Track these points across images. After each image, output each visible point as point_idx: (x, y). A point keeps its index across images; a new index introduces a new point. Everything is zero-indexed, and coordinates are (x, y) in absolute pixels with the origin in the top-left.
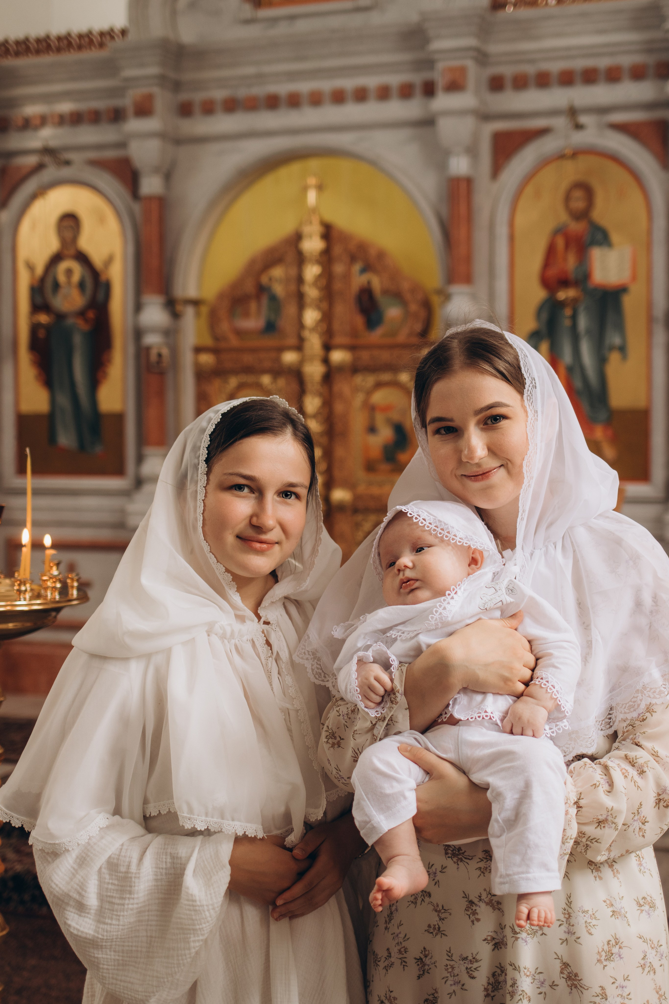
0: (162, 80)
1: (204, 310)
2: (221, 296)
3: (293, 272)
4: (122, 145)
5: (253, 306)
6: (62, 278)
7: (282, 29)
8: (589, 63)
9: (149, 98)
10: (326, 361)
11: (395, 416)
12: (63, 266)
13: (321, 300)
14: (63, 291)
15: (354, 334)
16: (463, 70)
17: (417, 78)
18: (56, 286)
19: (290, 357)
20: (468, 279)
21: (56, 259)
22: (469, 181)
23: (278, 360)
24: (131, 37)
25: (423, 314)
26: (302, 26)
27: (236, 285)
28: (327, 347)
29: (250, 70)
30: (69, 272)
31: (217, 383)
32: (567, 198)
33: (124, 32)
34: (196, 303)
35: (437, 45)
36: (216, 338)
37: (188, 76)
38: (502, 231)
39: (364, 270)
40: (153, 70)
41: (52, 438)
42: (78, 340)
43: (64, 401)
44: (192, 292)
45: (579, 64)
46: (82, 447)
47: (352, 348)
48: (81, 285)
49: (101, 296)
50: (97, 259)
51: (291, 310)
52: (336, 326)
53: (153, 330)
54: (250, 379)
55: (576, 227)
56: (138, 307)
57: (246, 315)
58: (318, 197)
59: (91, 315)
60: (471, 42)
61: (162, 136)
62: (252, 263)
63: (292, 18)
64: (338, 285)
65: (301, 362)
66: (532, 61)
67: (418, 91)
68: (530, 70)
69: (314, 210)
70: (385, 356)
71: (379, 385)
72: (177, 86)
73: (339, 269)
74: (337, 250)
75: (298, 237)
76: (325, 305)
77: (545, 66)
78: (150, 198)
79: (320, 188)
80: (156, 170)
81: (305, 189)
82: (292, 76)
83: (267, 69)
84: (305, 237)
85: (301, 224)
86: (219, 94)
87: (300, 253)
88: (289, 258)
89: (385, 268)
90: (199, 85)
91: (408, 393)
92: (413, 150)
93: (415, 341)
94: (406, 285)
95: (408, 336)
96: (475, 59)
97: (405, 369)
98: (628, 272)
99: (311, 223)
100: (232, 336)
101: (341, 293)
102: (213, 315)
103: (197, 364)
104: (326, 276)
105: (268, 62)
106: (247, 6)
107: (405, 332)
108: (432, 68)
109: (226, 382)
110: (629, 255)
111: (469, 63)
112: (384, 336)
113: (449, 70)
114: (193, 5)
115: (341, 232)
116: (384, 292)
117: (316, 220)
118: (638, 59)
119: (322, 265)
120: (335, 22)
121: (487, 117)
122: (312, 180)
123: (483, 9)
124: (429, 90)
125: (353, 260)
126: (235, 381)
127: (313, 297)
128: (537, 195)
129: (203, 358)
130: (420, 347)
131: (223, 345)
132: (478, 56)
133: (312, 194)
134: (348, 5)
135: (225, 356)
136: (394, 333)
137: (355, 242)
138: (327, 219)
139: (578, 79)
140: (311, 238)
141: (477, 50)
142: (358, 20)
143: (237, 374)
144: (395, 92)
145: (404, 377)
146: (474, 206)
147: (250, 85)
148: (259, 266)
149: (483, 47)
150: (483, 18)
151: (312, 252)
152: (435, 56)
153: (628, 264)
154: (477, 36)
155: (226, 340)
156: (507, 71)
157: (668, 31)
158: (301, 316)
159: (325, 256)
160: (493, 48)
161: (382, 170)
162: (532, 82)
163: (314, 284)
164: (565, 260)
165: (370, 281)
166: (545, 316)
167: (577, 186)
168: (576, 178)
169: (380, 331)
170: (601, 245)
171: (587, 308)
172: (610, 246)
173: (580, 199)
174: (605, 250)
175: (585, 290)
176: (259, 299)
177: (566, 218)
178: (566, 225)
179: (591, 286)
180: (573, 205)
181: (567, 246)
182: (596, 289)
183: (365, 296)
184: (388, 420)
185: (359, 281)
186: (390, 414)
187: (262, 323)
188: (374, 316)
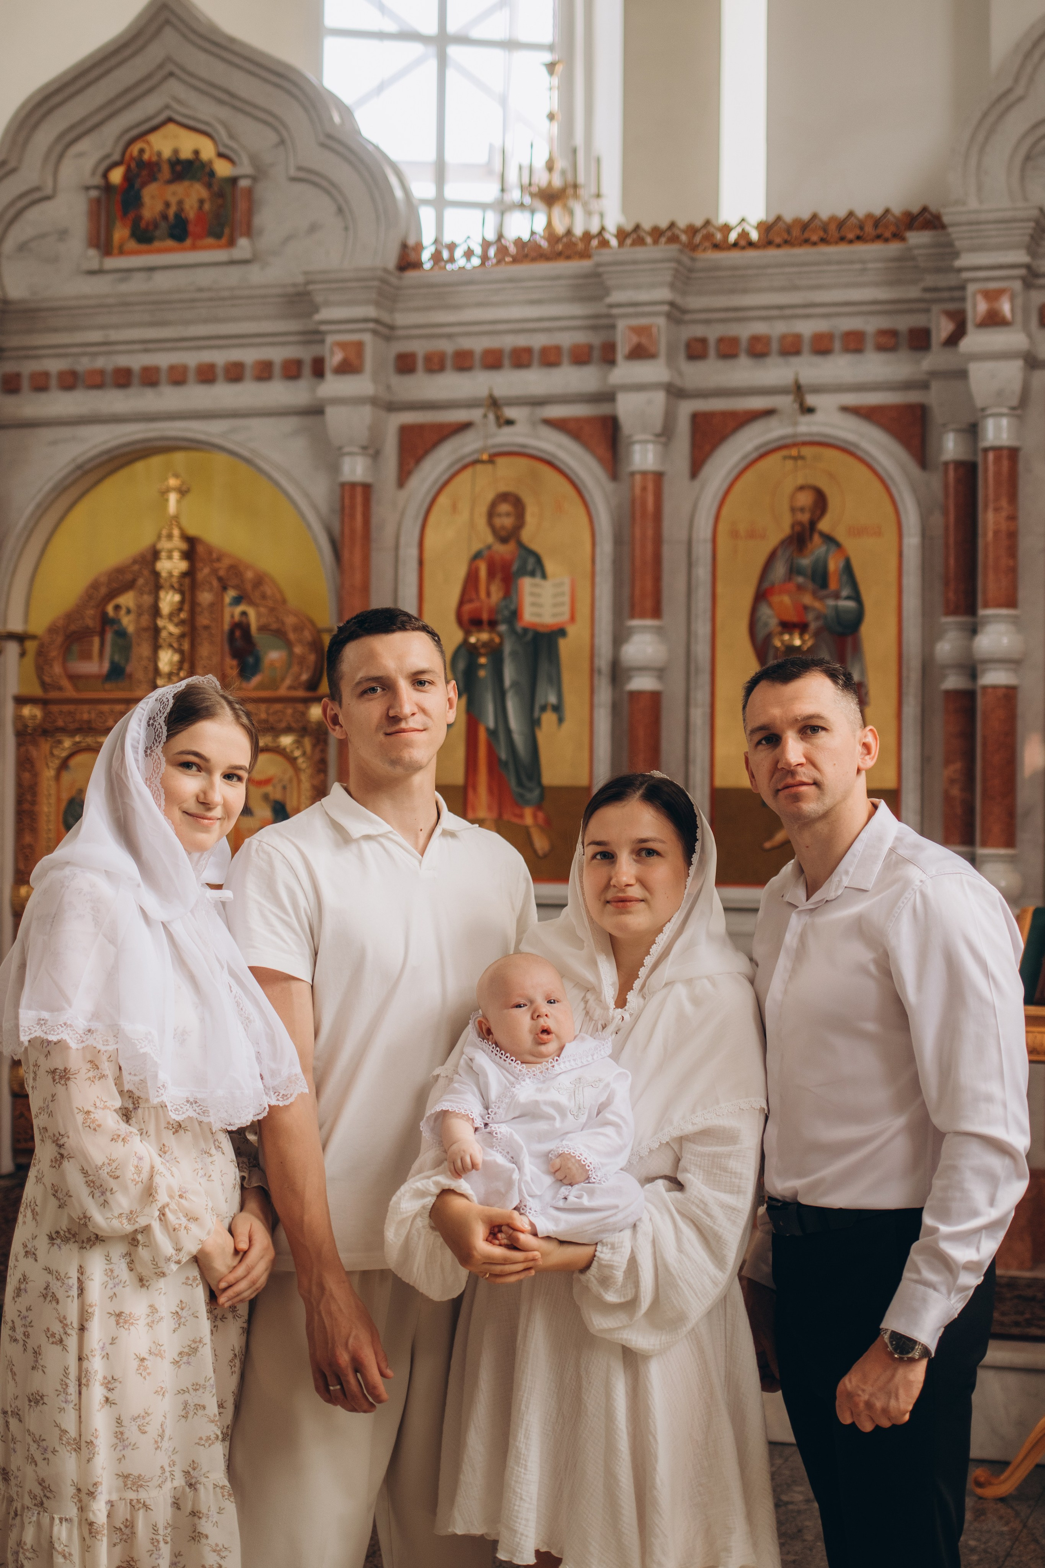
1: (31, 646)
2: (52, 630)
3: (147, 599)
5: (95, 644)
7: (137, 285)
8: (521, 341)
13: (182, 636)
16: (359, 346)
17: (305, 354)
22: (367, 488)
25: (311, 658)
26: (162, 281)
27: (70, 617)
29: (95, 336)
31: (45, 745)
32: (491, 514)
34: (20, 638)
35: (325, 314)
36: (44, 685)
37: (13, 341)
38: (410, 553)
39: (237, 601)
44: (15, 624)
45: (508, 342)
51: (143, 650)
54: (90, 741)
55: (504, 550)
57: (86, 656)
58: (180, 501)
60: (370, 311)
62: (95, 586)
63: (151, 269)
64: (203, 620)
66: (450, 337)
67: (307, 370)
68: (448, 347)
69: (175, 520)
70: (262, 712)
72: (1, 353)
73: (205, 597)
74: (204, 572)
75: (155, 554)
76: (186, 646)
77: (466, 344)
79: (183, 492)
81: (164, 493)
82: (148, 346)
83: (115, 335)
84: (163, 555)
85: (159, 537)
86: (54, 366)
87: (156, 574)
88: (141, 581)
89: (264, 597)
90: (30, 353)
91: (292, 761)
92: (299, 446)
93: (301, 693)
94: (290, 620)
95: (291, 688)
96: (375, 332)
97: (288, 730)
98: (566, 609)
99: (170, 536)
100: (65, 683)
101: (206, 628)
102: (41, 653)
103: (18, 718)
104: (186, 607)
105: (116, 327)
106: (92, 253)
107: (288, 682)
108: (322, 342)
109: (60, 742)
110: (567, 588)
111: (367, 338)
112: (261, 687)
113: (343, 345)
114: (22, 247)
115: (210, 550)
116: (262, 629)
117: (176, 532)
118: (580, 338)
119: (182, 592)
120: (204, 278)
121: (392, 407)
122: (173, 482)
123: (385, 270)
124: (318, 369)
125: (225, 588)
126: (67, 743)
127: (171, 634)
128: (454, 508)
129: (27, 711)
130: (308, 701)
131: (53, 695)
132: (380, 328)
133: (173, 497)
134: (221, 255)
135: (55, 708)
136: (274, 684)
137: (226, 562)
138: (192, 531)
139: (506, 362)
140: (170, 557)
141: (377, 321)
142: (233, 276)
143: (72, 733)
144: (277, 370)
145: (286, 741)
146: (374, 521)
147: (95, 355)
148: (103, 590)
149: (386, 317)
150: (383, 281)
151: (170, 574)
152: (324, 328)
153: (567, 599)
154: (378, 304)
155: (60, 689)
156: (419, 348)
157: (611, 306)
158: (155, 659)
159: (187, 581)
160: (401, 319)
161: (260, 470)
162: (449, 363)
163: (171, 616)
164: (488, 594)
165: (244, 614)
166: (461, 665)
167: (504, 497)
168: (503, 488)
169: (256, 680)
170: (532, 574)
171: (514, 654)
172: (544, 576)
173: (508, 515)
174: (538, 580)
175: (512, 630)
176: (102, 634)
177: (490, 539)
178: (489, 547)
179: (519, 626)
180: (498, 522)
181: (491, 574)
182: (526, 630)
183: (238, 633)
184: (266, 797)
185: (232, 616)
186: (269, 789)
187: (106, 666)
188: (251, 660)
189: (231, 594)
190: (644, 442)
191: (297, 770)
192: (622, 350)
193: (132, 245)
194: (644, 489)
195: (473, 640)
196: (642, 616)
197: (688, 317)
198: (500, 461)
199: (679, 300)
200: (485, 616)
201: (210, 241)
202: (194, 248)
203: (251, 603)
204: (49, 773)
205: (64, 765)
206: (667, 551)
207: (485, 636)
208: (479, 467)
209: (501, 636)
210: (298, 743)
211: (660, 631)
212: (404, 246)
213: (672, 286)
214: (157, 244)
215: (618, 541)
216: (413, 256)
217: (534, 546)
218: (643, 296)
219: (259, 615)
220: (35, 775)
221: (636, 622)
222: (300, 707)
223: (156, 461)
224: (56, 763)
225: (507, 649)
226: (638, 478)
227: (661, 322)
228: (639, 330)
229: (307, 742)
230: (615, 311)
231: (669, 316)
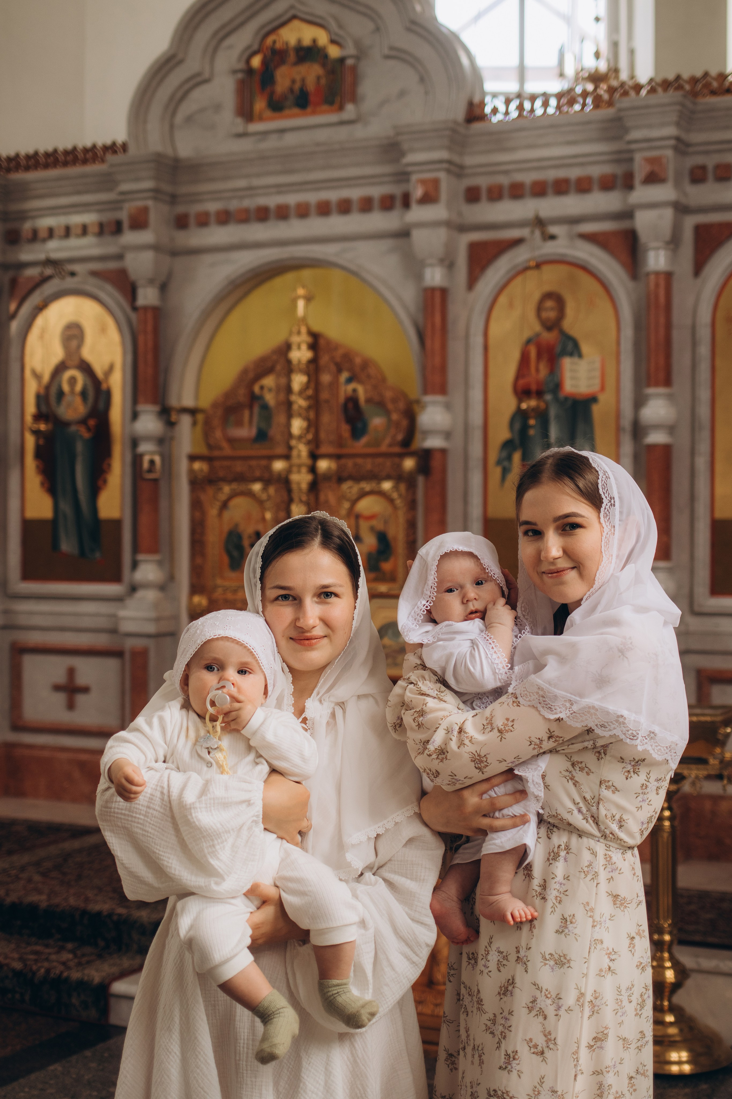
0: (156, 193)
2: (215, 405)
3: (283, 381)
4: (120, 257)
6: (66, 388)
7: (272, 143)
8: (561, 174)
9: (145, 210)
10: (313, 469)
12: (68, 374)
13: (309, 408)
14: (67, 399)
15: (340, 443)
16: (436, 182)
17: (396, 190)
18: (61, 394)
19: (279, 465)
20: (442, 389)
21: (60, 368)
22: (444, 292)
23: (268, 468)
24: (132, 150)
25: (405, 423)
26: (291, 139)
27: (228, 395)
28: (314, 456)
29: (242, 183)
30: (73, 381)
31: (210, 491)
32: (539, 309)
33: (124, 147)
34: (193, 412)
35: (411, 158)
36: (210, 447)
37: (184, 189)
38: (477, 341)
39: (349, 380)
40: (148, 184)
41: (55, 545)
42: (79, 447)
43: (66, 507)
44: (188, 401)
45: (551, 175)
46: (82, 553)
47: (337, 457)
48: (84, 394)
49: (101, 405)
50: (99, 369)
51: (280, 418)
52: (323, 435)
53: (147, 438)
54: (242, 487)
55: (548, 337)
56: (135, 416)
57: (239, 424)
58: (306, 306)
59: (92, 423)
60: (443, 155)
61: (156, 248)
62: (245, 372)
63: (282, 131)
64: (324, 395)
65: (289, 471)
66: (506, 172)
67: (398, 203)
68: (504, 180)
69: (304, 320)
70: (368, 464)
71: (363, 494)
72: (173, 199)
73: (326, 378)
74: (325, 359)
75: (288, 347)
76: (312, 415)
77: (519, 177)
78: (146, 308)
79: (309, 299)
80: (151, 281)
81: (294, 300)
82: (280, 189)
83: (256, 182)
84: (294, 347)
85: (291, 333)
86: (212, 207)
87: (289, 362)
88: (278, 367)
89: (369, 376)
90: (194, 198)
91: (391, 501)
92: (393, 261)
93: (397, 449)
94: (388, 394)
95: (390, 445)
96: (448, 171)
97: (388, 478)
98: (597, 382)
99: (299, 333)
100: (225, 444)
101: (327, 401)
102: (208, 424)
103: (191, 472)
104: (312, 385)
105: (258, 175)
106: (239, 120)
107: (387, 441)
108: (408, 181)
109: (220, 489)
110: (598, 365)
111: (442, 176)
112: (368, 445)
113: (423, 182)
114: (189, 119)
115: (328, 342)
116: (368, 401)
117: (304, 330)
118: (607, 169)
119: (308, 375)
120: (322, 135)
121: (463, 228)
122: (301, 291)
123: (455, 122)
124: (406, 202)
125: (340, 370)
126: (227, 489)
127: (300, 407)
128: (511, 305)
129: (197, 466)
130: (402, 456)
131: (216, 453)
132: (453, 168)
133: (301, 304)
134: (333, 118)
135: (217, 464)
136: (377, 442)
137: (340, 352)
138: (316, 328)
139: (550, 190)
140: (299, 347)
141: (449, 162)
142: (342, 133)
143: (230, 482)
144: (376, 204)
145: (387, 486)
146: (451, 316)
147: (242, 198)
148: (251, 375)
149: (456, 159)
150: (454, 131)
151: (299, 361)
152: (410, 169)
153: (597, 374)
154: (450, 149)
155: (220, 448)
156: (483, 182)
157: (630, 142)
158: (289, 425)
159: (312, 367)
160: (469, 160)
161: (364, 280)
162: (506, 192)
163: (301, 393)
164: (537, 370)
165: (355, 391)
166: (517, 426)
167: (548, 296)
168: (547, 288)
169: (364, 440)
170: (571, 354)
171: (558, 417)
172: (580, 356)
173: (552, 309)
174: (576, 359)
175: (556, 399)
176: (251, 407)
177: (537, 327)
178: (538, 335)
179: (561, 395)
180: (545, 315)
181: (539, 356)
182: (566, 399)
183: (350, 405)
184: (372, 529)
185: (345, 391)
186: (374, 523)
187: (254, 432)
188: (359, 425)
189: (344, 376)
190: (657, 249)
191: (395, 508)
192: (638, 177)
193: (268, 113)
194: (657, 285)
195: (524, 406)
196: (657, 384)
197: (691, 149)
198: (545, 268)
199: (684, 136)
200: (534, 387)
201: (325, 107)
202: (314, 113)
203: (360, 382)
204: (213, 512)
205: (225, 505)
206: (676, 334)
207: (533, 403)
208: (529, 273)
209: (547, 404)
210: (396, 488)
211: (670, 397)
212: (471, 105)
213: (678, 124)
214: (287, 112)
215: (638, 327)
216: (477, 112)
217: (574, 332)
218: (655, 133)
219: (366, 391)
220: (204, 514)
221: (651, 391)
222: (397, 460)
223: (290, 277)
224: (218, 504)
225: (553, 412)
226: (652, 277)
227: (669, 153)
228: (651, 161)
229: (403, 487)
230: (634, 146)
231: (676, 148)
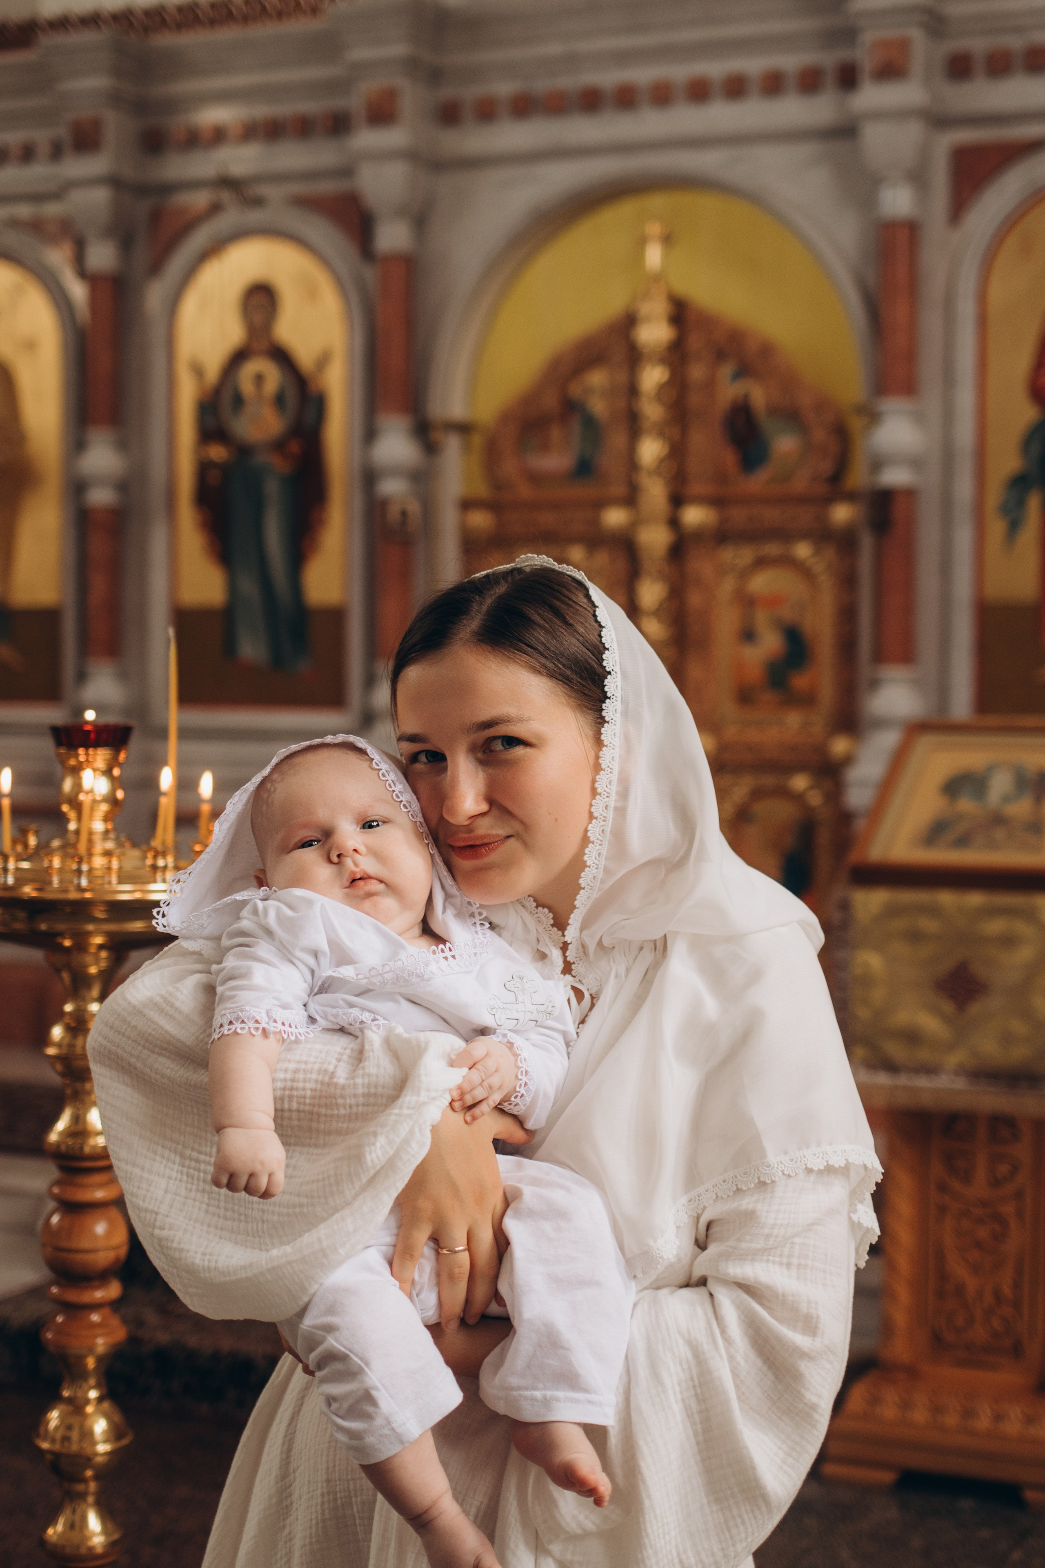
0: (412, 65)
1: (477, 440)
2: (505, 417)
3: (622, 378)
4: (346, 172)
5: (556, 434)
6: (248, 390)
9: (391, 94)
10: (674, 523)
11: (787, 613)
12: (250, 369)
13: (667, 423)
14: (249, 410)
15: (721, 478)
16: (904, 45)
17: (828, 59)
18: (238, 401)
19: (615, 517)
20: (909, 387)
21: (239, 357)
22: (913, 227)
23: (595, 522)
25: (834, 446)
27: (529, 399)
28: (677, 501)
29: (554, 49)
30: (259, 379)
34: (464, 429)
35: (861, 4)
36: (496, 485)
37: (454, 59)
38: (967, 309)
39: (737, 377)
40: (398, 49)
41: (229, 646)
42: (273, 489)
43: (249, 587)
44: (457, 410)
46: (278, 659)
47: (717, 502)
48: (280, 400)
49: (309, 420)
51: (617, 440)
52: (692, 466)
53: (395, 471)
56: (370, 434)
57: (545, 447)
58: (666, 256)
59: (294, 447)
61: (412, 156)
62: (555, 363)
64: (695, 400)
65: (635, 525)
66: (1020, 30)
67: (831, 80)
68: (1016, 43)
69: (657, 278)
70: (771, 515)
71: (761, 563)
72: (436, 76)
73: (697, 372)
74: (695, 342)
75: (630, 321)
76: (674, 431)
78: (391, 258)
79: (667, 240)
80: (401, 212)
81: (642, 242)
82: (623, 58)
83: (583, 46)
84: (644, 321)
85: (636, 298)
86: (502, 89)
87: (635, 346)
88: (615, 355)
89: (773, 372)
90: (472, 74)
91: (811, 575)
93: (821, 489)
94: (807, 401)
95: (810, 482)
96: (925, 26)
97: (804, 535)
99: (653, 297)
100: (521, 482)
101: (699, 411)
102: (491, 449)
103: (464, 526)
104: (677, 384)
107: (805, 475)
108: (853, 43)
111: (917, 34)
112: (771, 482)
113: (881, 44)
115: (703, 313)
116: (772, 410)
117: (661, 293)
119: (671, 367)
121: (945, 122)
122: (654, 228)
124: (849, 78)
125: (721, 359)
127: (655, 419)
128: (1022, 250)
129: (475, 517)
130: (831, 500)
131: (508, 497)
132: (931, 21)
133: (655, 250)
135: (510, 514)
136: (786, 478)
137: (724, 331)
138: (682, 291)
140: (652, 321)
141: (928, 11)
144: (791, 82)
145: (804, 550)
146: (925, 266)
147: (557, 73)
148: (569, 368)
149: (938, 6)
151: (653, 345)
152: (859, 22)
155: (514, 488)
156: (979, 46)
158: (634, 450)
159: (676, 353)
160: (954, 9)
162: (1019, 62)
163: (655, 398)
165: (747, 393)
166: (1035, 450)
169: (764, 475)
176: (566, 422)
183: (738, 417)
184: (776, 621)
185: (730, 394)
186: (780, 610)
187: (571, 462)
188: (755, 448)
191: (817, 585)
203: (756, 378)
210: (819, 554)
219: (766, 394)
222: (820, 507)
229: (830, 552)
